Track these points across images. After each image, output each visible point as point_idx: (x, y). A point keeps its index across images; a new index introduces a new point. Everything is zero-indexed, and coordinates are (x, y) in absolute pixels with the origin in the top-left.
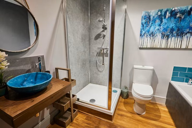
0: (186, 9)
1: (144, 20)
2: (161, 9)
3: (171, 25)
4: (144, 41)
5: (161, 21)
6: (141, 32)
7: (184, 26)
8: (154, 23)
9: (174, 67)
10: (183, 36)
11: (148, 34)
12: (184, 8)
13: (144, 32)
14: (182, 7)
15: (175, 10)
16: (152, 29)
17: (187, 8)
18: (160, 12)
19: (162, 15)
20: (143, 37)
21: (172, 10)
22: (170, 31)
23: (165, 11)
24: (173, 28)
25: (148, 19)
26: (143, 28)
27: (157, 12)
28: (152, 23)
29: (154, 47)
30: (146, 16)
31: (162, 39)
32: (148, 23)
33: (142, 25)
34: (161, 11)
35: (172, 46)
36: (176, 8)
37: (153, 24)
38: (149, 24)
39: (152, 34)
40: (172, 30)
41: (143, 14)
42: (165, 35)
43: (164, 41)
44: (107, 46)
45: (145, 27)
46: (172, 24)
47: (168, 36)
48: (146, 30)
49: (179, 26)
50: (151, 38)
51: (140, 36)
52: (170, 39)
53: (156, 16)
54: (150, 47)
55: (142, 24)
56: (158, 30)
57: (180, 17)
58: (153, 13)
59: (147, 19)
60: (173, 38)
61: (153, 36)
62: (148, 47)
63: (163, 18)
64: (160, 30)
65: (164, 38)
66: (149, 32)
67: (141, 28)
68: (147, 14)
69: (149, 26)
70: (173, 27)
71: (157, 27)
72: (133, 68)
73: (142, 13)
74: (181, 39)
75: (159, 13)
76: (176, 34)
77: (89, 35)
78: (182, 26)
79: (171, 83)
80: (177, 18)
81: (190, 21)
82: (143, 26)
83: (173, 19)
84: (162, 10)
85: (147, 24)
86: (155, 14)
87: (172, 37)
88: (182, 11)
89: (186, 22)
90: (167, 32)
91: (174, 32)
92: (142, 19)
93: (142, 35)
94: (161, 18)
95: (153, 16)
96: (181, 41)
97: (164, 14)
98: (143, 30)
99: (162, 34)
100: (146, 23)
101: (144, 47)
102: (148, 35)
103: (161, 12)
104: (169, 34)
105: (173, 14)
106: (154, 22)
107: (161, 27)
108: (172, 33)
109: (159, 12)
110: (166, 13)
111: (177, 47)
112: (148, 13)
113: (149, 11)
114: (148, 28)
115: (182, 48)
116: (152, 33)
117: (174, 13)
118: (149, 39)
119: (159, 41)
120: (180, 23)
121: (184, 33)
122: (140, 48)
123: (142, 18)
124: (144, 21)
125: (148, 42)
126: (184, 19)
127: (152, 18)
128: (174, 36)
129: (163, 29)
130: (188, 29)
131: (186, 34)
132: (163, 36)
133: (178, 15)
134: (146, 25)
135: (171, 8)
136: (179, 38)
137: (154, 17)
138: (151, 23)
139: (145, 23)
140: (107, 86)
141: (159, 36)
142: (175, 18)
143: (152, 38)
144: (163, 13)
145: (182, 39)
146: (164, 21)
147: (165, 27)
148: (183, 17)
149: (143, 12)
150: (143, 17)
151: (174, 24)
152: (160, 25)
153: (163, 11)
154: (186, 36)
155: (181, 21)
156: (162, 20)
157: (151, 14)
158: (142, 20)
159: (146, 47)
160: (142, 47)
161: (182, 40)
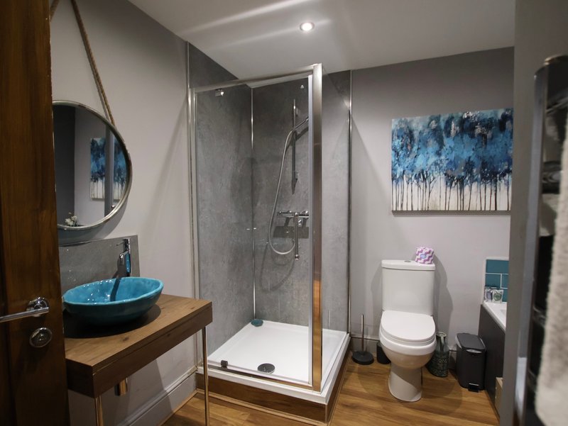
0: (493, 116)
1: (398, 140)
2: (436, 114)
3: (465, 153)
4: (403, 193)
5: (441, 144)
6: (393, 169)
7: (495, 156)
8: (423, 149)
9: (488, 261)
10: (496, 181)
11: (412, 175)
12: (488, 114)
13: (400, 170)
14: (483, 112)
15: (468, 117)
16: (420, 163)
17: (496, 115)
18: (434, 122)
19: (441, 130)
20: (400, 183)
21: (462, 117)
22: (465, 168)
23: (446, 120)
24: (472, 159)
25: (407, 138)
26: (398, 160)
27: (428, 120)
28: (418, 149)
29: (430, 209)
30: (401, 129)
31: (448, 189)
32: (409, 148)
33: (393, 152)
34: (437, 119)
35: (475, 205)
36: (471, 114)
37: (420, 151)
38: (411, 151)
39: (423, 176)
40: (469, 166)
41: (395, 124)
42: (453, 177)
43: (454, 193)
44: (303, 208)
45: (402, 156)
46: (467, 151)
47: (461, 181)
48: (406, 166)
49: (484, 157)
50: (419, 186)
51: (393, 180)
52: (467, 188)
53: (427, 130)
54: (420, 209)
55: (394, 149)
56: (436, 164)
57: (482, 135)
58: (418, 124)
59: (405, 136)
60: (475, 185)
61: (425, 179)
62: (415, 209)
63: (444, 135)
64: (441, 165)
65: (453, 185)
66: (413, 171)
67: (393, 159)
68: (403, 126)
69: (413, 155)
70: (470, 158)
71: (433, 159)
72: (381, 268)
73: (391, 122)
74: (494, 188)
75: (434, 125)
76: (479, 176)
77: (252, 178)
78: (491, 157)
79: (484, 306)
80: (476, 136)
81: (506, 145)
82: (397, 154)
83: (466, 138)
84: (440, 116)
85: (407, 150)
86: (423, 126)
87: (472, 183)
88: (484, 120)
89: (498, 147)
90: (457, 170)
91: (475, 170)
92: (392, 138)
93: (398, 176)
94: (439, 134)
95: (419, 130)
96: (493, 193)
97: (446, 128)
98: (397, 165)
99: (445, 174)
100: (404, 148)
101: (405, 209)
102: (413, 178)
103: (436, 123)
104: (463, 174)
105: (467, 127)
106: (424, 144)
107: (443, 157)
108: (470, 172)
109: (432, 120)
110: (448, 123)
111: (488, 209)
112: (406, 123)
113: (409, 119)
114: (409, 160)
115: (498, 209)
116: (423, 172)
117: (467, 124)
118: (415, 187)
119: (440, 194)
120: (485, 148)
121: (499, 173)
122: (396, 213)
123: (393, 134)
124: (398, 142)
125: (413, 196)
126: (492, 139)
127: (416, 134)
128: (476, 180)
129: (447, 162)
130: (507, 163)
131: (504, 175)
132: (450, 180)
133: (478, 130)
134: (404, 152)
135: (460, 114)
136: (487, 185)
137: (421, 133)
138: (415, 148)
139: (402, 148)
140: (307, 325)
141: (439, 181)
142: (472, 136)
143: (422, 185)
144: (443, 125)
145: (496, 187)
146: (448, 143)
147: (452, 157)
148: (489, 135)
149: (393, 120)
150: (396, 132)
151: (472, 152)
152: (438, 154)
153: (442, 119)
154: (503, 181)
155: (486, 143)
156: (443, 141)
157: (414, 125)
158: (393, 141)
159: (410, 209)
160: (399, 209)
161: (496, 191)
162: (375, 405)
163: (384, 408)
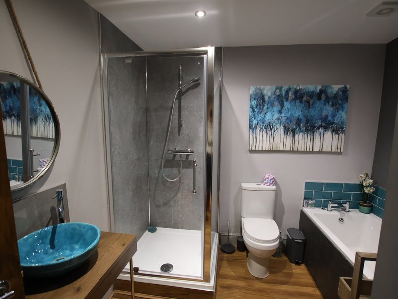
0: (314, 89)
1: (254, 101)
2: (280, 85)
3: (297, 113)
4: (256, 138)
5: (282, 106)
6: (250, 121)
7: (314, 116)
8: (270, 108)
9: (306, 183)
10: (314, 132)
11: (263, 126)
12: (311, 88)
13: (255, 122)
14: (309, 86)
15: (300, 89)
16: (268, 118)
17: (316, 89)
18: (278, 90)
19: (282, 96)
20: (254, 131)
21: (295, 89)
22: (296, 123)
23: (285, 90)
24: (300, 117)
25: (260, 102)
26: (254, 115)
27: (274, 89)
28: (267, 108)
29: (273, 149)
30: (257, 94)
31: (285, 136)
32: (261, 107)
33: (251, 110)
34: (280, 89)
35: (301, 147)
36: (301, 87)
37: (269, 110)
38: (263, 109)
39: (269, 127)
40: (298, 121)
41: (252, 90)
42: (288, 129)
43: (288, 139)
44: (187, 147)
45: (256, 113)
47: (293, 132)
48: (259, 119)
49: (308, 116)
50: (267, 134)
51: (250, 128)
52: (296, 136)
53: (273, 96)
54: (267, 149)
55: (252, 107)
56: (278, 119)
57: (308, 102)
58: (268, 91)
59: (259, 99)
60: (301, 134)
61: (271, 129)
62: (264, 149)
63: (284, 100)
64: (281, 120)
65: (288, 134)
66: (263, 123)
67: (251, 114)
68: (258, 91)
69: (264, 112)
70: (299, 116)
71: (276, 116)
72: (241, 189)
73: (250, 89)
74: (312, 137)
75: (278, 92)
76: (304, 129)
78: (312, 117)
79: (303, 211)
80: (304, 102)
81: (321, 109)
82: (253, 111)
83: (298, 103)
84: (282, 87)
85: (260, 109)
86: (271, 93)
87: (299, 133)
88: (309, 92)
89: (316, 110)
90: (291, 124)
91: (302, 125)
92: (251, 100)
93: (253, 127)
94: (281, 99)
95: (268, 95)
96: (312, 140)
97: (285, 95)
98: (253, 119)
99: (284, 127)
100: (258, 107)
101: (257, 149)
102: (263, 128)
103: (280, 91)
104: (294, 127)
105: (299, 96)
106: (271, 105)
107: (283, 115)
108: (299, 126)
109: (277, 89)
110: (287, 92)
111: (308, 150)
112: (260, 90)
113: (262, 87)
114: (261, 116)
115: (314, 150)
116: (270, 124)
117: (298, 94)
118: (264, 135)
119: (280, 139)
120: (309, 111)
121: (316, 127)
122: (251, 151)
123: (251, 97)
124: (254, 103)
125: (263, 140)
126: (313, 105)
127: (266, 98)
128: (302, 131)
129: (285, 118)
130: (321, 121)
131: (319, 128)
132: (286, 130)
133: (305, 99)
134: (258, 110)
135: (295, 86)
136: (309, 135)
137: (269, 97)
138: (265, 107)
139: (257, 107)
141: (280, 131)
142: (301, 102)
143: (269, 133)
144: (283, 93)
145: (314, 136)
146: (287, 105)
147: (288, 115)
148: (311, 102)
149: (251, 87)
150: (253, 95)
151: (301, 112)
152: (280, 112)
153: (283, 89)
154: (318, 132)
155: (309, 107)
156: (283, 104)
157: (265, 92)
158: (251, 101)
159: (260, 149)
160: (254, 149)
161: (314, 138)
162: (241, 283)
163: (249, 285)
